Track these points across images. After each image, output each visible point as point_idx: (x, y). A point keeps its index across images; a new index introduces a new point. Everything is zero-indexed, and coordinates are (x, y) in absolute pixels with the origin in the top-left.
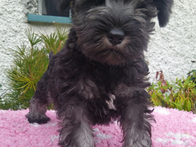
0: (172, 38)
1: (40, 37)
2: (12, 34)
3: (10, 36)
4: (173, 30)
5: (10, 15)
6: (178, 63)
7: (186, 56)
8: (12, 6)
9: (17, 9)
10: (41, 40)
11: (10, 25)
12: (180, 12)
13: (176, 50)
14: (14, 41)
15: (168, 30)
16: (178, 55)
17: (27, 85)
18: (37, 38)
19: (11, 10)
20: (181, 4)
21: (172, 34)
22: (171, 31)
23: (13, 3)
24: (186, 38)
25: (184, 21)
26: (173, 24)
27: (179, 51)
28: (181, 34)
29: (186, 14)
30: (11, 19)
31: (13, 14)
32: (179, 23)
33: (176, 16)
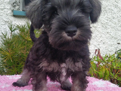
0: (109, 27)
2: (3, 24)
3: (2, 25)
4: (110, 21)
5: (2, 11)
6: (112, 43)
7: (118, 39)
8: (4, 6)
9: (6, 7)
11: (2, 17)
12: (116, 9)
13: (112, 35)
15: (106, 21)
16: (113, 38)
17: (7, 57)
19: (3, 8)
20: (116, 3)
21: (109, 24)
22: (108, 22)
23: (4, 3)
24: (119, 27)
25: (118, 15)
26: (110, 17)
27: (113, 35)
28: (115, 24)
29: (120, 10)
30: (3, 14)
31: (4, 11)
32: (114, 16)
33: (113, 12)
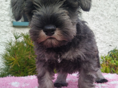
0: (98, 33)
1: (21, 34)
2: (4, 34)
4: (98, 28)
5: (2, 23)
6: (102, 47)
7: (107, 42)
8: (4, 18)
9: (6, 19)
10: (21, 36)
11: (2, 28)
12: (102, 17)
13: (101, 39)
14: (5, 37)
15: (95, 28)
16: (102, 42)
17: (14, 63)
18: (19, 35)
19: (3, 19)
20: (102, 13)
21: (98, 30)
23: (4, 15)
24: (106, 32)
25: (104, 22)
26: (98, 24)
28: (103, 30)
30: (3, 25)
31: (4, 22)
32: (101, 23)
33: (100, 20)
